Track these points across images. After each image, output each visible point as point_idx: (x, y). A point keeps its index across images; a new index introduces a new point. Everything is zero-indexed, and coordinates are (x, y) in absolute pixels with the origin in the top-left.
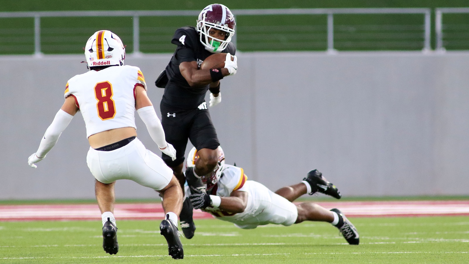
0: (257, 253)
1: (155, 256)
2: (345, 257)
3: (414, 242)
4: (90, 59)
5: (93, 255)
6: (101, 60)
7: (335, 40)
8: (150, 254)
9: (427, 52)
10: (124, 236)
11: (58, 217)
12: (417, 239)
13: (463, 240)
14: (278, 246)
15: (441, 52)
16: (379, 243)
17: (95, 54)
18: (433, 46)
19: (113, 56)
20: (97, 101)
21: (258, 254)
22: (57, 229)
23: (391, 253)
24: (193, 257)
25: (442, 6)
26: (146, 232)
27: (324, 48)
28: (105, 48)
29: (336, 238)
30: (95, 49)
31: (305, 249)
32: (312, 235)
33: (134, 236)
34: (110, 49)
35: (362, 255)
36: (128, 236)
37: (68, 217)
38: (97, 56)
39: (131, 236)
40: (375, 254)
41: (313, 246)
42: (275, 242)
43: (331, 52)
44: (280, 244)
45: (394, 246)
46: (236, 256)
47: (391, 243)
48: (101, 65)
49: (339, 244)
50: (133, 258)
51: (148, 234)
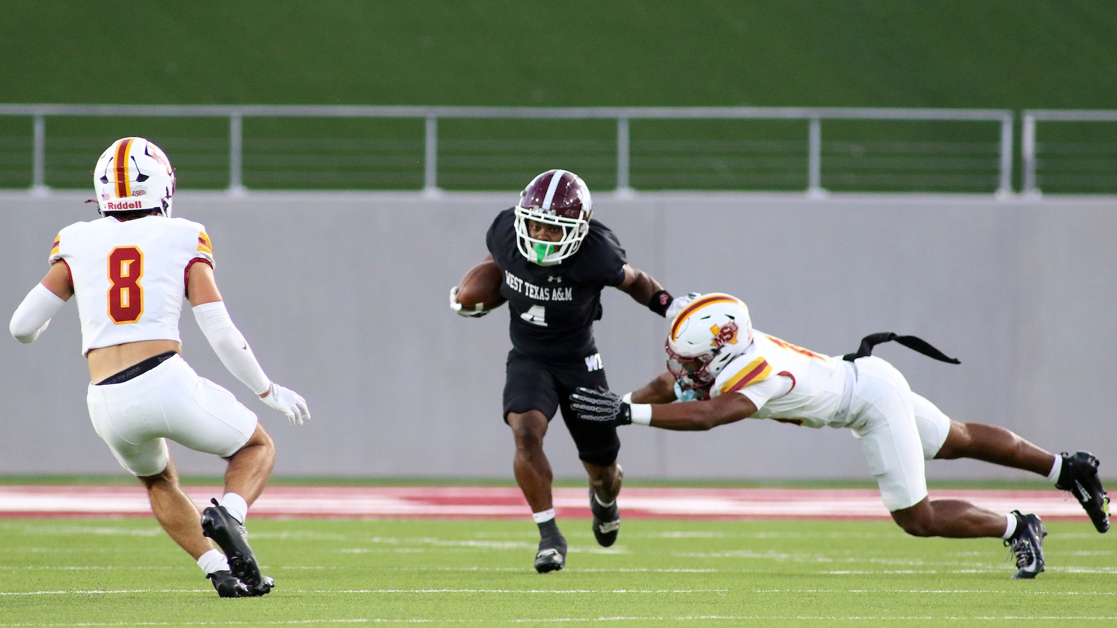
0: (662, 588)
1: (461, 591)
2: (836, 598)
3: (974, 571)
4: (103, 196)
5: (339, 588)
6: (123, 200)
7: (824, 170)
8: (451, 587)
9: (1004, 196)
10: (401, 550)
11: (271, 512)
12: (979, 564)
13: (1070, 568)
14: (704, 574)
15: (1032, 197)
16: (904, 571)
17: (112, 186)
18: (1017, 186)
19: (148, 191)
20: (109, 284)
21: (665, 591)
22: (268, 535)
23: (927, 591)
24: (535, 593)
25: (1034, 105)
26: (444, 543)
27: (800, 186)
28: (131, 176)
29: (820, 560)
30: (112, 177)
31: (758, 583)
32: (771, 554)
33: (420, 551)
34: (142, 178)
35: (869, 596)
36: (408, 550)
37: (289, 512)
38: (116, 193)
39: (414, 551)
40: (896, 593)
41: (772, 576)
42: (698, 568)
43: (816, 195)
44: (708, 570)
45: (933, 577)
46: (621, 594)
47: (928, 572)
48: (123, 209)
49: (825, 572)
50: (418, 593)
51: (448, 547)
